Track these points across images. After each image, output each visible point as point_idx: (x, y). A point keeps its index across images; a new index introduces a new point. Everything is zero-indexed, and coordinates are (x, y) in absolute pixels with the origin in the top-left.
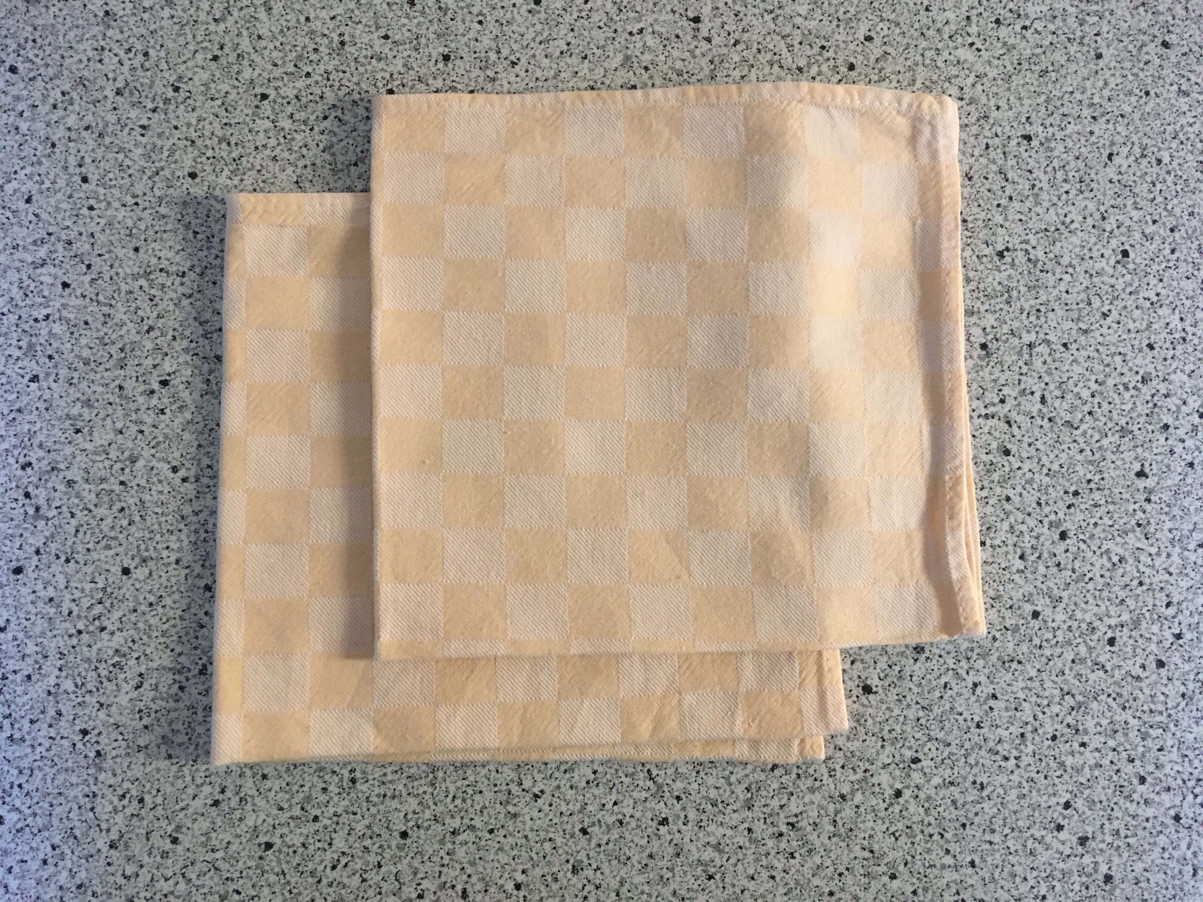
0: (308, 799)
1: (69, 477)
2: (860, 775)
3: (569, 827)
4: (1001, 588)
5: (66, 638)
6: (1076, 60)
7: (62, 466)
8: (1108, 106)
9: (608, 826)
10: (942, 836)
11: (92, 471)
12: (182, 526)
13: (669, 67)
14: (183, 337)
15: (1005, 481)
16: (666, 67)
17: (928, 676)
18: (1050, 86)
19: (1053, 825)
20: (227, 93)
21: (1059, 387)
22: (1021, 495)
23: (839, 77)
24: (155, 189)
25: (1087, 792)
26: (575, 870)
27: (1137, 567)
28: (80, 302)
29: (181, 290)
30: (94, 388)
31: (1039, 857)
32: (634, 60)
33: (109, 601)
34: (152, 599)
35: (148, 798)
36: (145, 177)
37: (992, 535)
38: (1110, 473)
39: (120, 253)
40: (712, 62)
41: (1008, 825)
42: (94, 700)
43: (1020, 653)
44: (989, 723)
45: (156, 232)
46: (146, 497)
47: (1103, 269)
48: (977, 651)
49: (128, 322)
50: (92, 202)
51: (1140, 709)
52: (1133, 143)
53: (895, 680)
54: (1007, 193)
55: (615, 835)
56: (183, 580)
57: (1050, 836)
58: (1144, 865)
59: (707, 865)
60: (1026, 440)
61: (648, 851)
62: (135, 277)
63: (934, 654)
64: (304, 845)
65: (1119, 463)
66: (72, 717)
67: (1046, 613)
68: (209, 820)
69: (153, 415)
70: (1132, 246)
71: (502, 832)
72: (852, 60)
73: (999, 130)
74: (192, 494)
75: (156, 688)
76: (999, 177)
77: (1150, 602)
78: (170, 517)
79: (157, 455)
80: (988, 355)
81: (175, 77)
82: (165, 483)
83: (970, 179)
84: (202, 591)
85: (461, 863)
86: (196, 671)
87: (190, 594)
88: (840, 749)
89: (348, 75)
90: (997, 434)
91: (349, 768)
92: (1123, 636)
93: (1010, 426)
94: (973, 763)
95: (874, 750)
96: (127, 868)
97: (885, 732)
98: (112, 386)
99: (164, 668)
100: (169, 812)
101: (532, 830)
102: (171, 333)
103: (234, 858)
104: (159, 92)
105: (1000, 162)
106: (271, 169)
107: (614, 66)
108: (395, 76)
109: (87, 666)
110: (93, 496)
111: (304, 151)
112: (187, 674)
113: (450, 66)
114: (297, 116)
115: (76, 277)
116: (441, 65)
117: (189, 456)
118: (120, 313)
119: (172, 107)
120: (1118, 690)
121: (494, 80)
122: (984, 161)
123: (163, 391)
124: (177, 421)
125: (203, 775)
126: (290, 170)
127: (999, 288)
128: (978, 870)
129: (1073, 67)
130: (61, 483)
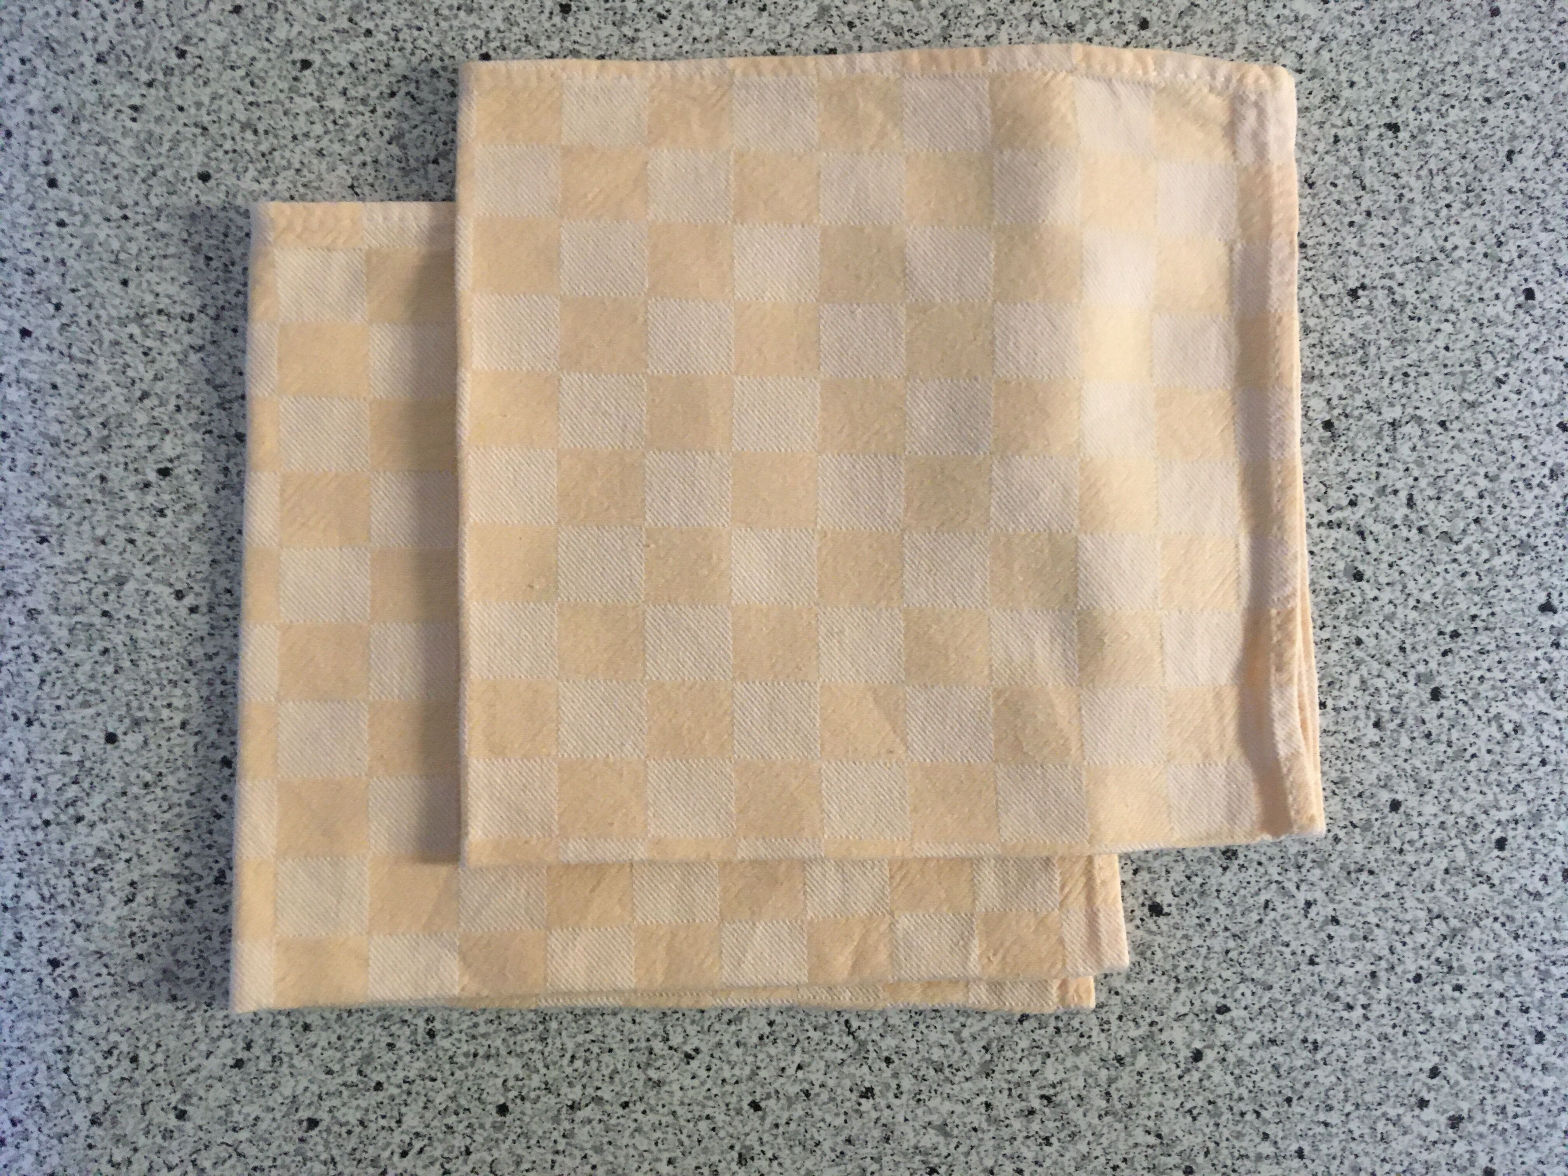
0: (368, 1058)
1: (31, 605)
2: (1144, 1029)
3: (734, 1100)
4: (1347, 768)
5: (28, 831)
6: (1462, 17)
7: (21, 589)
8: (1508, 84)
9: (789, 1099)
10: (1258, 1114)
11: (62, 596)
12: (189, 675)
13: (884, 23)
14: (190, 407)
15: (1355, 617)
16: (879, 22)
17: (1242, 892)
18: (1426, 54)
19: (1413, 1100)
20: (254, 59)
21: (1434, 484)
22: (1377, 636)
23: (1126, 38)
24: (152, 197)
25: (1462, 1054)
26: (742, 1160)
27: (1538, 739)
28: (45, 356)
29: (187, 339)
30: (65, 479)
31: (1393, 1144)
32: (834, 12)
33: (89, 780)
34: (149, 777)
35: (144, 1057)
36: (137, 179)
37: (1335, 693)
38: (1503, 607)
39: (101, 287)
40: (944, 15)
41: (1352, 1101)
42: (68, 919)
43: (1372, 859)
44: (1326, 958)
45: (153, 258)
46: (139, 634)
47: (1498, 316)
48: (1311, 856)
49: (113, 384)
50: (63, 215)
51: (1539, 938)
52: (1542, 137)
53: (1195, 896)
54: (1364, 207)
55: (798, 1111)
56: (191, 752)
57: (1409, 1115)
58: (1538, 1155)
59: (927, 1154)
60: (1386, 558)
61: (845, 1134)
62: (123, 322)
63: (1251, 861)
64: (362, 1123)
65: (1516, 592)
66: (36, 943)
67: (1410, 804)
68: (230, 1087)
69: (148, 518)
70: (1539, 283)
71: (641, 1107)
72: (1145, 14)
73: (1353, 116)
74: (204, 630)
75: (154, 902)
76: (1352, 184)
77: (1556, 790)
78: (174, 662)
79: (155, 575)
80: (1333, 437)
81: (180, 36)
82: (165, 615)
83: (1311, 185)
84: (217, 766)
85: (582, 1149)
86: (210, 880)
87: (201, 770)
88: (1117, 993)
89: (425, 32)
90: (1344, 550)
91: (426, 1016)
92: (1516, 836)
93: (1364, 539)
94: (1303, 1012)
95: (1164, 995)
96: (115, 1151)
97: (1180, 970)
98: (91, 475)
99: (165, 874)
100: (173, 1075)
101: (682, 1103)
102: (173, 401)
103: (265, 1140)
104: (158, 58)
105: (1354, 162)
106: (315, 168)
107: (805, 20)
108: (492, 35)
109: (56, 870)
110: (64, 633)
111: (363, 142)
112: (197, 884)
113: (571, 20)
114: (352, 93)
115: (41, 321)
116: (557, 19)
117: (199, 576)
118: (102, 374)
119: (175, 80)
120: (1508, 911)
121: (633, 40)
122: (1330, 159)
123: (162, 483)
124: (182, 526)
125: (220, 1023)
126: (342, 168)
127: (1350, 342)
128: (1308, 1162)
129: (1457, 27)
130: (21, 613)
